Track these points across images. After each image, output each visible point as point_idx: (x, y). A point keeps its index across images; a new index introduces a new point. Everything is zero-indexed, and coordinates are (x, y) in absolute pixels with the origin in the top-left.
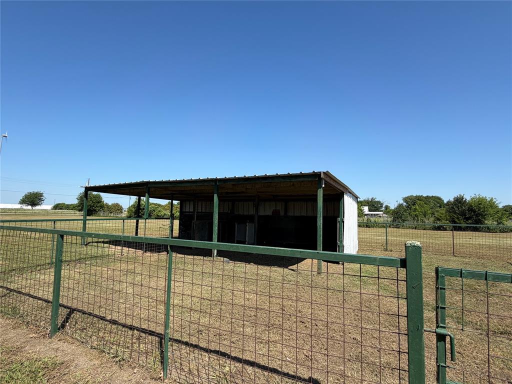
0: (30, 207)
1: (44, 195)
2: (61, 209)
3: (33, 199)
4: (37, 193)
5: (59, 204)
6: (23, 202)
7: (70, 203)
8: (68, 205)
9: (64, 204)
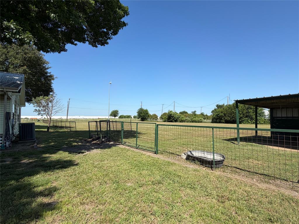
0: (114, 117)
1: (119, 111)
2: (122, 118)
3: (115, 114)
4: (116, 111)
5: (121, 116)
6: (111, 115)
7: (126, 115)
8: (125, 116)
9: (123, 115)
